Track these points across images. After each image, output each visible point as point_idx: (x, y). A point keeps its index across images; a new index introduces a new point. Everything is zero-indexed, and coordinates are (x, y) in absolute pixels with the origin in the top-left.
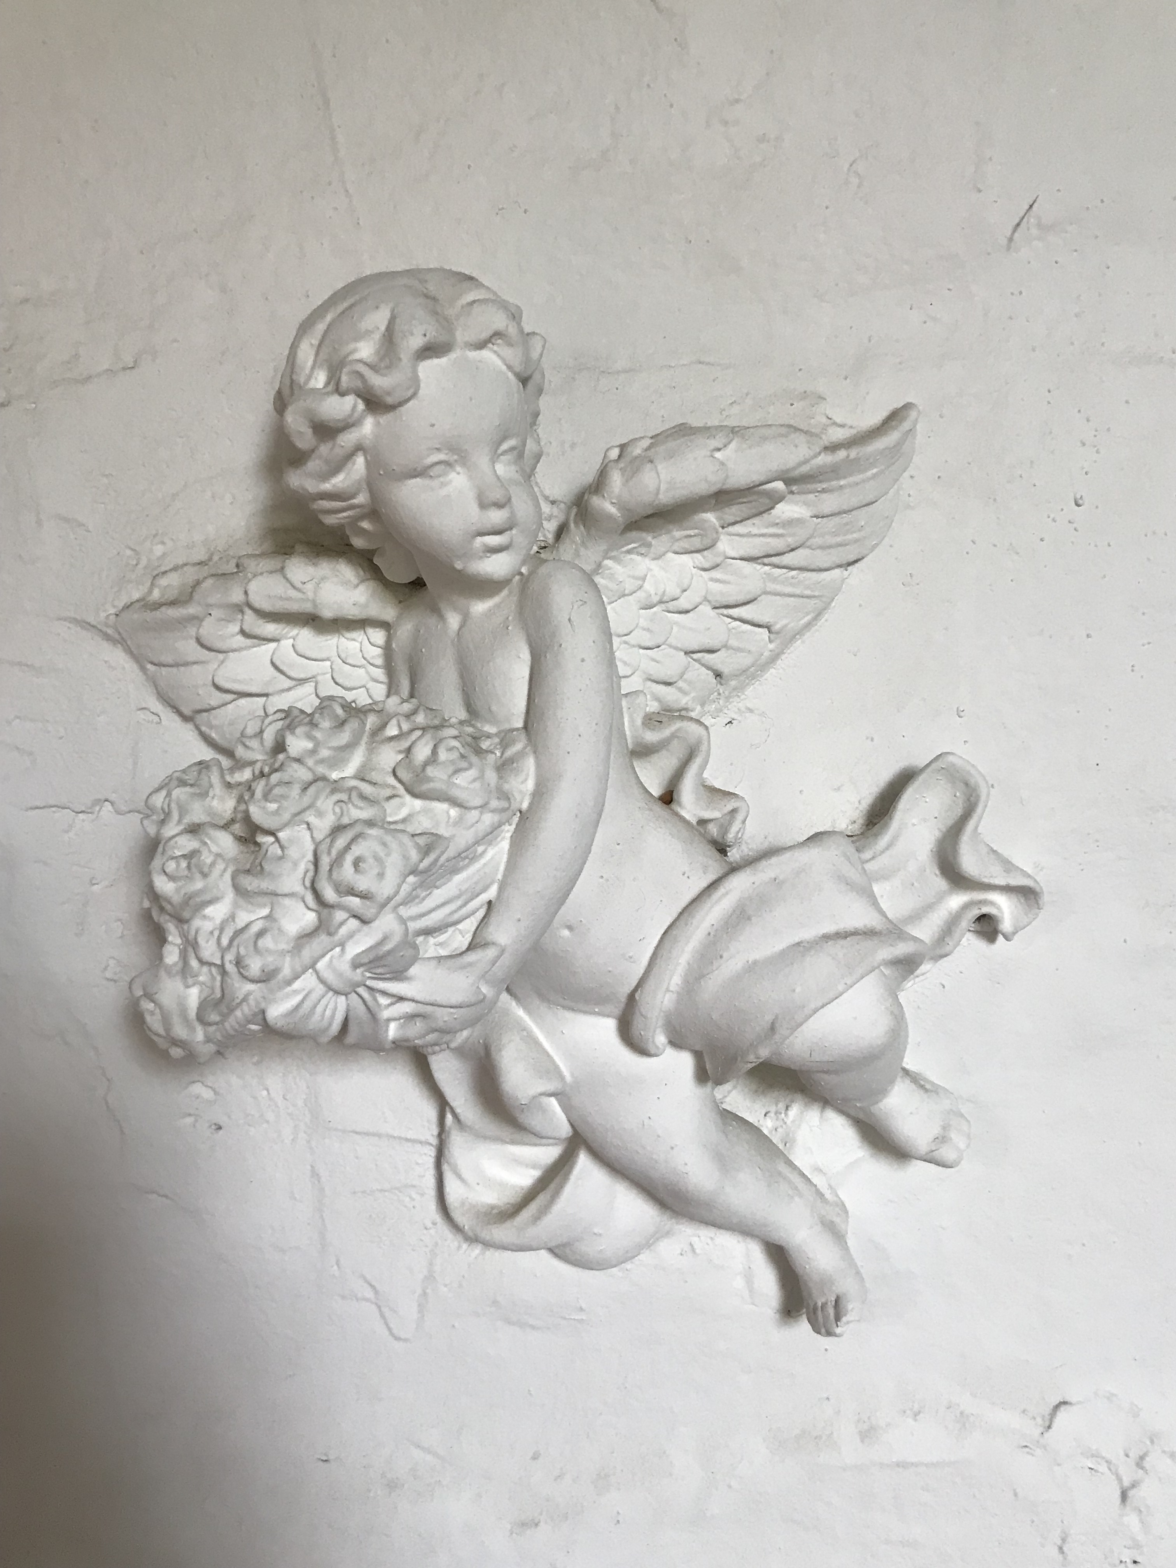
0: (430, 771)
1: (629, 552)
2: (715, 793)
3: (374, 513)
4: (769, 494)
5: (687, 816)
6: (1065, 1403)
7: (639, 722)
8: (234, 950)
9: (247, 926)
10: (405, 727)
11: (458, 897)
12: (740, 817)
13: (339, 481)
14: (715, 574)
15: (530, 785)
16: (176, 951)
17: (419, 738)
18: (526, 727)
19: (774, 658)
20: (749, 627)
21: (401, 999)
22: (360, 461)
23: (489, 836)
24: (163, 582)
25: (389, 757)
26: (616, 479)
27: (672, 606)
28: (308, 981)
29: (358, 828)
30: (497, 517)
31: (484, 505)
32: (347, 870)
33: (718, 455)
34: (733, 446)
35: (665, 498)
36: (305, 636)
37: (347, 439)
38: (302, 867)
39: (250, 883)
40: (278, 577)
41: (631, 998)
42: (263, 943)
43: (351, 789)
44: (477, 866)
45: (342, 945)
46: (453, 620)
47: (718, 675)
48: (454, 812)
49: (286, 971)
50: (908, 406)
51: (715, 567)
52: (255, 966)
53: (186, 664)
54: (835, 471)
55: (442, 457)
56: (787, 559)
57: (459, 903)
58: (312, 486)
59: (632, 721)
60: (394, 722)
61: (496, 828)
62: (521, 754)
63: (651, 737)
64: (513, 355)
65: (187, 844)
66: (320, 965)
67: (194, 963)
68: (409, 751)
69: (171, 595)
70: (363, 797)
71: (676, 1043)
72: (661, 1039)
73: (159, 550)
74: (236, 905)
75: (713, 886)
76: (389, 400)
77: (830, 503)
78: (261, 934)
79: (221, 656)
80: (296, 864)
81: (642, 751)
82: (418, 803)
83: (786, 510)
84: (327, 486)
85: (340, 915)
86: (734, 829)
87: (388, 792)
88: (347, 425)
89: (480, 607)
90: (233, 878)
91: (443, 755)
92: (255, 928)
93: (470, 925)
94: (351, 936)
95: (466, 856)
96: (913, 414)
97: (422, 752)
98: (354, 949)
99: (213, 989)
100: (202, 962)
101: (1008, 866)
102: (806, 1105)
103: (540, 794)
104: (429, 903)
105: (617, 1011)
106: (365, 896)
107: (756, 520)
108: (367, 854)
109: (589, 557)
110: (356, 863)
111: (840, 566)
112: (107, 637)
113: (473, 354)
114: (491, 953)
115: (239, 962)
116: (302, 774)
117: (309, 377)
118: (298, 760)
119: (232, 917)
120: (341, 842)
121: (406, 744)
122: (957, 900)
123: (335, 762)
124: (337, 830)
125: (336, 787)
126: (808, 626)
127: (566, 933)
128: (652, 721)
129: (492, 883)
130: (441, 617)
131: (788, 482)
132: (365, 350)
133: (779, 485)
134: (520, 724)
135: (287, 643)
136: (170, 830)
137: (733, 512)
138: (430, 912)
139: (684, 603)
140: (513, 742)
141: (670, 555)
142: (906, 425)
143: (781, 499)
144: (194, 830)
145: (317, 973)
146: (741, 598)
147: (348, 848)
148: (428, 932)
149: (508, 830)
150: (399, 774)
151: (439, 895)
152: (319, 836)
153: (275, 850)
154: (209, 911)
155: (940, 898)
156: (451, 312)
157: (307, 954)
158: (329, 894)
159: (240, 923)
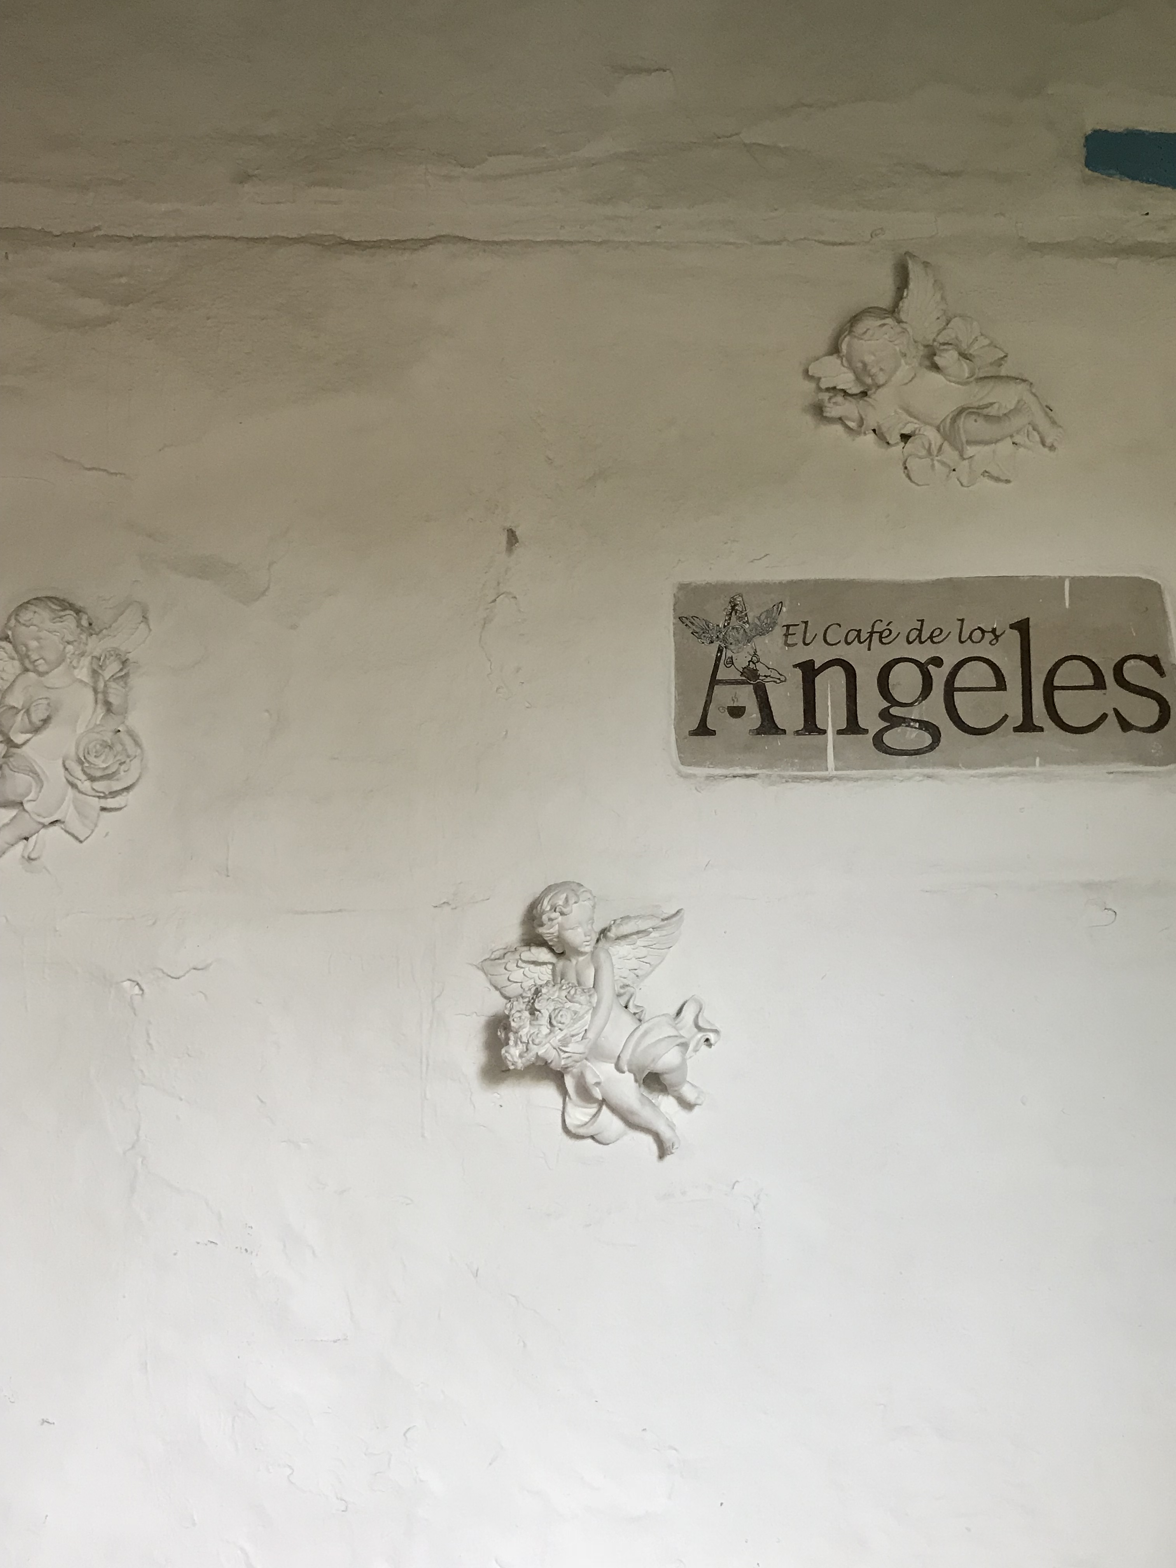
0: (575, 996)
1: (616, 945)
2: (637, 1007)
3: (558, 937)
4: (649, 931)
5: (631, 1011)
6: (738, 1181)
7: (619, 987)
8: (531, 1037)
9: (534, 1032)
10: (568, 986)
11: (580, 1027)
12: (644, 1012)
13: (552, 931)
14: (636, 950)
15: (596, 1001)
16: (513, 1042)
17: (571, 989)
18: (594, 987)
19: (652, 971)
20: (645, 964)
21: (567, 1052)
22: (557, 925)
23: (587, 1012)
24: (495, 953)
25: (564, 993)
26: (614, 929)
27: (625, 958)
28: (548, 1045)
29: (560, 1009)
30: (588, 938)
31: (586, 936)
32: (559, 1018)
33: (637, 923)
34: (640, 921)
35: (625, 933)
36: (532, 966)
37: (555, 921)
38: (546, 1019)
39: (535, 1023)
40: (529, 952)
41: (619, 1057)
42: (539, 1035)
43: (557, 1001)
44: (583, 1020)
45: (556, 1037)
46: (574, 962)
47: (637, 976)
48: (580, 1006)
49: (544, 1042)
50: (682, 909)
51: (637, 948)
52: (537, 1041)
53: (501, 975)
54: (664, 926)
55: (577, 925)
56: (654, 946)
57: (579, 1029)
58: (545, 931)
59: (618, 988)
60: (564, 986)
61: (588, 1010)
62: (593, 994)
63: (622, 991)
64: (592, 903)
65: (518, 1014)
66: (551, 1041)
67: (519, 1043)
68: (569, 992)
69: (497, 957)
70: (560, 1002)
71: (630, 1071)
72: (626, 1068)
73: (493, 945)
74: (530, 1028)
75: (637, 1028)
76: (566, 914)
77: (664, 933)
78: (538, 1034)
79: (510, 972)
80: (545, 1017)
81: (619, 995)
82: (572, 1004)
83: (652, 935)
84: (548, 931)
85: (557, 1028)
86: (643, 1016)
87: (565, 1002)
88: (556, 919)
89: (581, 959)
90: (530, 1021)
91: (578, 992)
92: (536, 1033)
93: (581, 1035)
94: (557, 1035)
95: (582, 1017)
96: (683, 911)
97: (572, 992)
98: (558, 1037)
99: (523, 1049)
100: (521, 1042)
101: (712, 1025)
102: (663, 1095)
103: (598, 1002)
104: (573, 1028)
105: (615, 1060)
106: (563, 1023)
107: (646, 937)
108: (563, 1014)
109: (607, 945)
110: (561, 1016)
111: (667, 948)
112: (478, 968)
113: (583, 903)
114: (587, 1040)
115: (533, 1041)
116: (546, 997)
117: (546, 907)
118: (545, 994)
119: (529, 1031)
120: (557, 1011)
121: (568, 990)
122: (700, 1035)
123: (553, 995)
124: (555, 1010)
125: (553, 1000)
126: (660, 963)
127: (603, 1039)
128: (623, 987)
129: (586, 1025)
130: (570, 960)
131: (653, 928)
132: (561, 903)
133: (651, 930)
134: (592, 987)
135: (527, 969)
136: (513, 1012)
137: (640, 935)
138: (574, 1030)
139: (628, 958)
140: (591, 991)
141: (625, 946)
142: (681, 914)
143: (651, 932)
144: (519, 1011)
145: (550, 1043)
146: (643, 956)
147: (559, 1013)
148: (573, 1036)
149: (591, 1011)
150: (567, 997)
151: (576, 1026)
152: (550, 1012)
153: (540, 1015)
154: (524, 1030)
155: (696, 1034)
156: (578, 893)
157: (548, 1039)
158: (554, 1023)
159: (532, 1032)
